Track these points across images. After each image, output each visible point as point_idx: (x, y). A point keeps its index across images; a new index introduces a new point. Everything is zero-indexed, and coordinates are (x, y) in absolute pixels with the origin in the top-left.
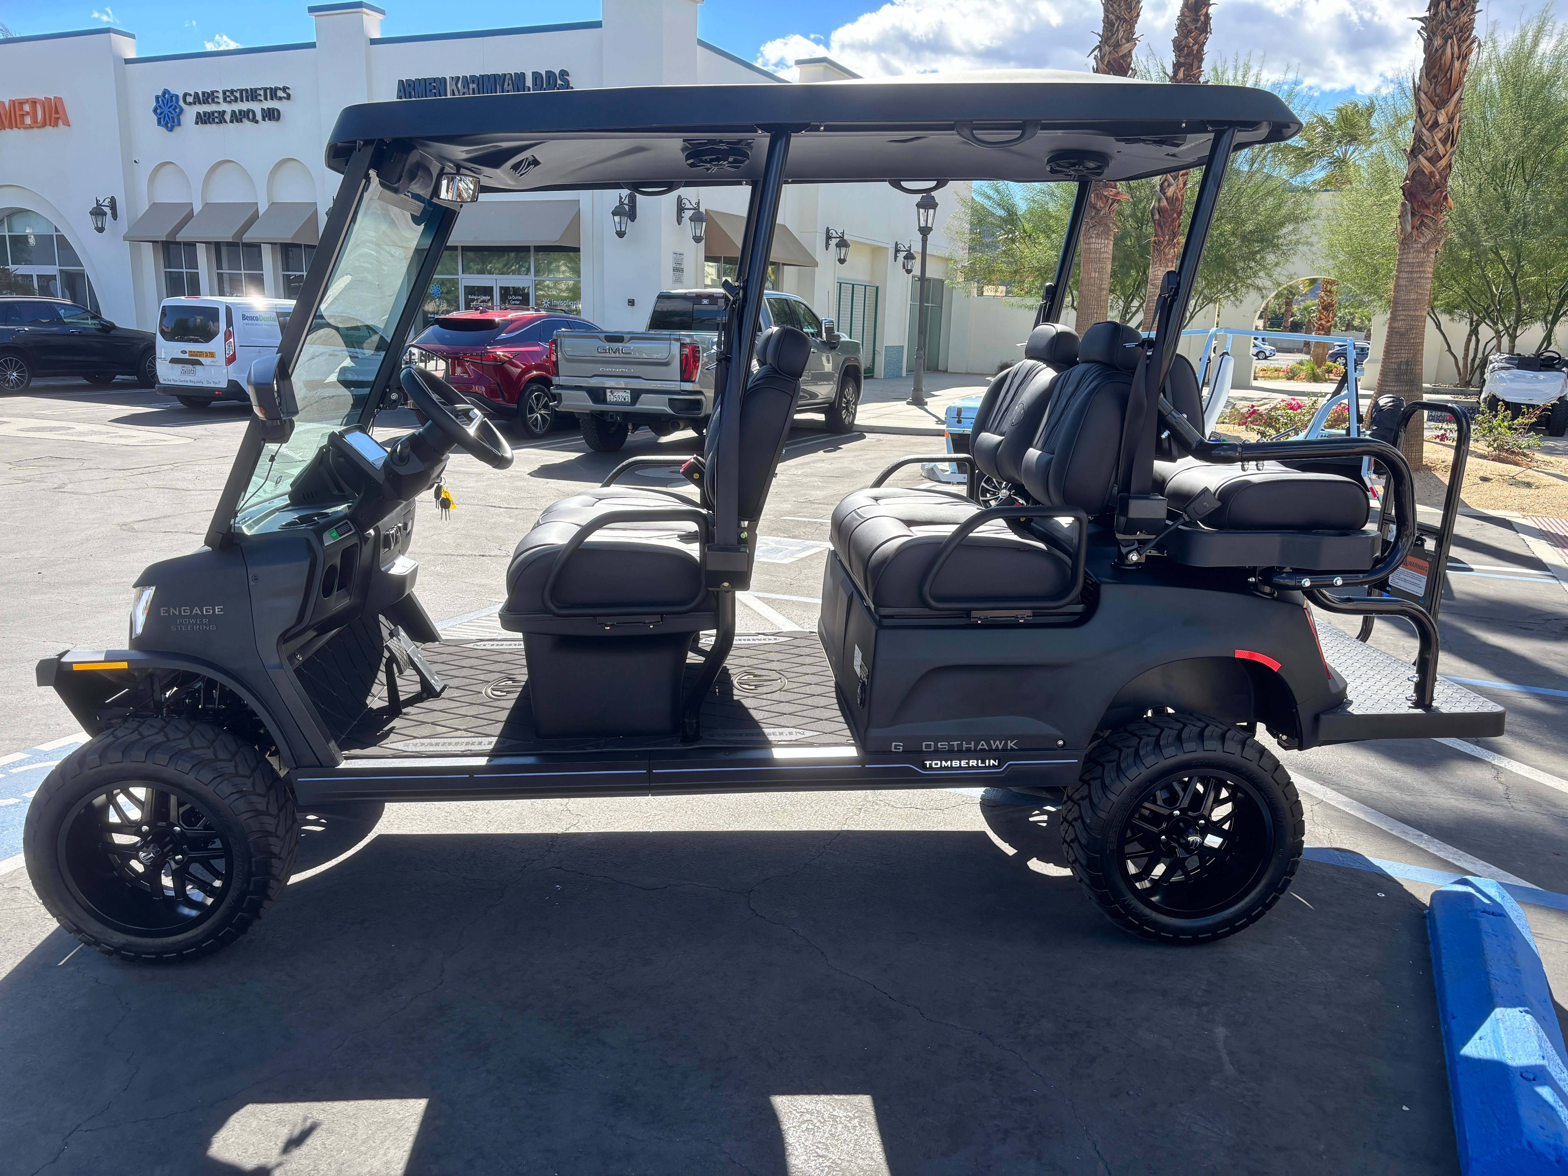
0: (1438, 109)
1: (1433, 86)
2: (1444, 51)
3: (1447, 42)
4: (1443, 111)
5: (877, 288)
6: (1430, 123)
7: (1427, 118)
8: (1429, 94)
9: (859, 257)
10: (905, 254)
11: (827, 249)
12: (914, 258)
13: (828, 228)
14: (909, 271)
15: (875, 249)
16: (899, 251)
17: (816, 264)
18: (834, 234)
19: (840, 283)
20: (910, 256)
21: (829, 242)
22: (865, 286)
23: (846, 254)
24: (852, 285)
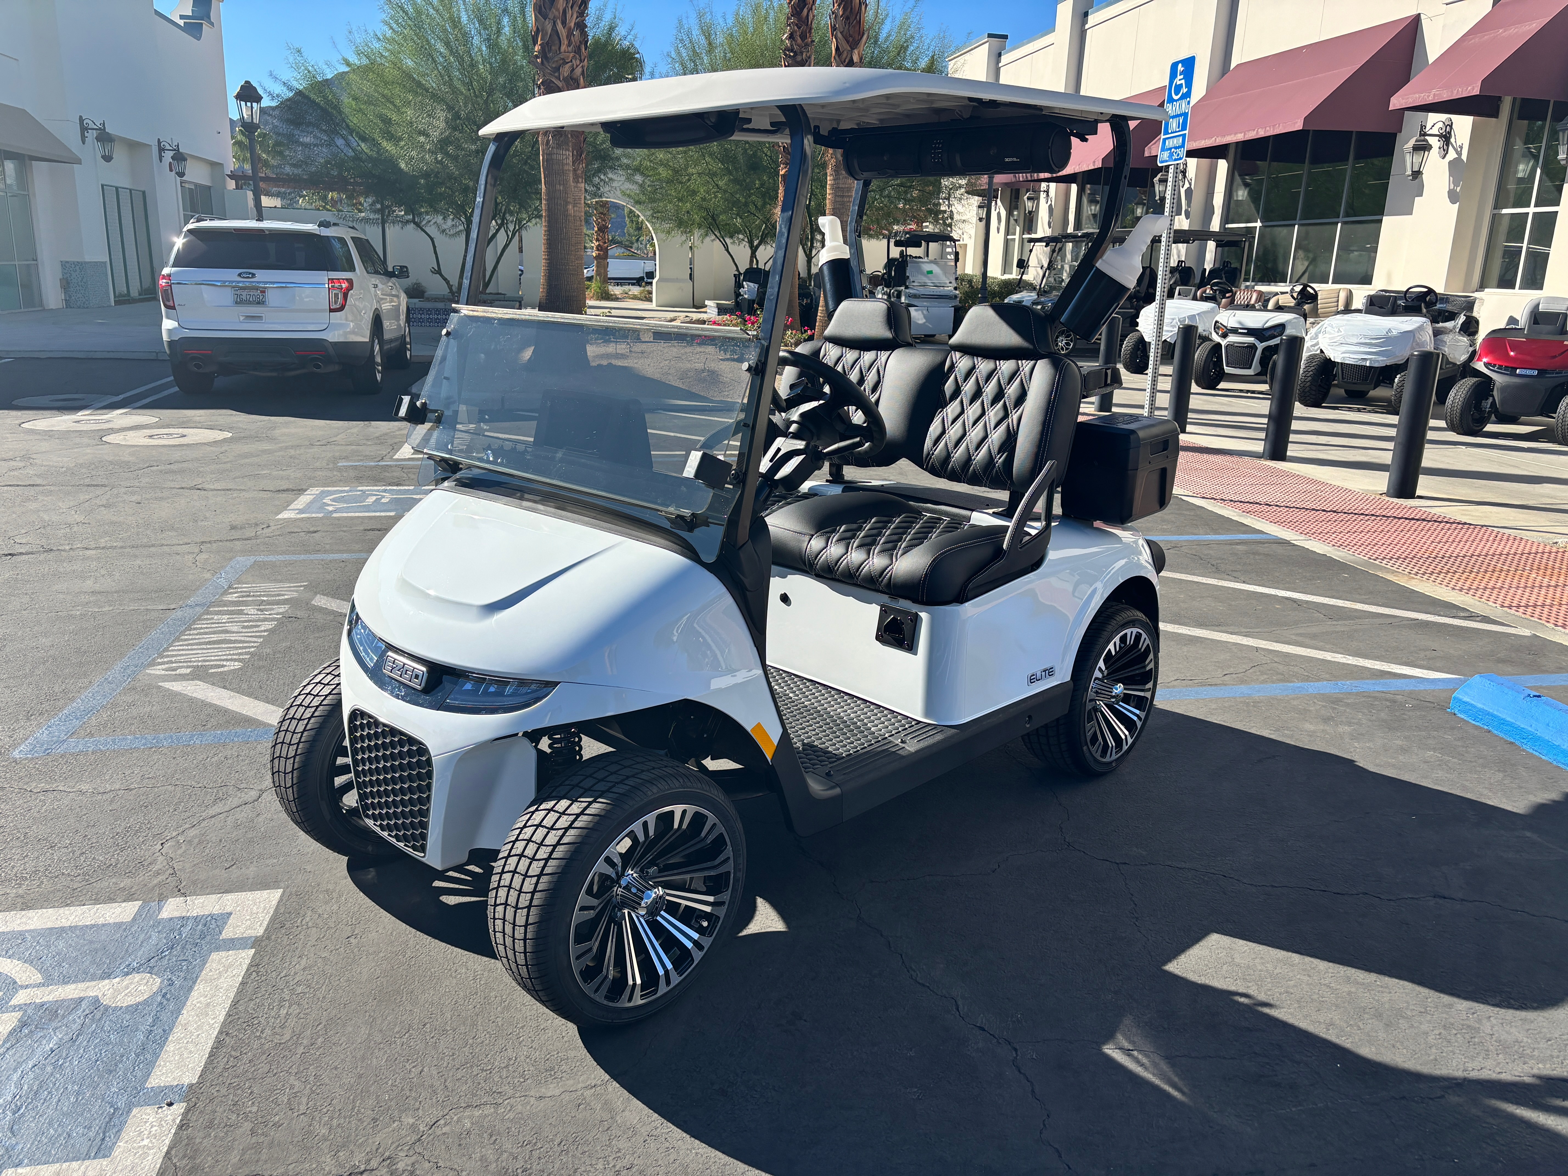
1: (847, 27)
5: (144, 192)
8: (845, 33)
9: (120, 155)
10: (172, 153)
11: (84, 143)
12: (185, 160)
13: (81, 117)
14: (181, 174)
15: (133, 146)
16: (164, 150)
17: (79, 162)
18: (92, 126)
19: (102, 186)
20: (179, 157)
21: (86, 134)
22: (131, 190)
23: (112, 151)
24: (117, 188)
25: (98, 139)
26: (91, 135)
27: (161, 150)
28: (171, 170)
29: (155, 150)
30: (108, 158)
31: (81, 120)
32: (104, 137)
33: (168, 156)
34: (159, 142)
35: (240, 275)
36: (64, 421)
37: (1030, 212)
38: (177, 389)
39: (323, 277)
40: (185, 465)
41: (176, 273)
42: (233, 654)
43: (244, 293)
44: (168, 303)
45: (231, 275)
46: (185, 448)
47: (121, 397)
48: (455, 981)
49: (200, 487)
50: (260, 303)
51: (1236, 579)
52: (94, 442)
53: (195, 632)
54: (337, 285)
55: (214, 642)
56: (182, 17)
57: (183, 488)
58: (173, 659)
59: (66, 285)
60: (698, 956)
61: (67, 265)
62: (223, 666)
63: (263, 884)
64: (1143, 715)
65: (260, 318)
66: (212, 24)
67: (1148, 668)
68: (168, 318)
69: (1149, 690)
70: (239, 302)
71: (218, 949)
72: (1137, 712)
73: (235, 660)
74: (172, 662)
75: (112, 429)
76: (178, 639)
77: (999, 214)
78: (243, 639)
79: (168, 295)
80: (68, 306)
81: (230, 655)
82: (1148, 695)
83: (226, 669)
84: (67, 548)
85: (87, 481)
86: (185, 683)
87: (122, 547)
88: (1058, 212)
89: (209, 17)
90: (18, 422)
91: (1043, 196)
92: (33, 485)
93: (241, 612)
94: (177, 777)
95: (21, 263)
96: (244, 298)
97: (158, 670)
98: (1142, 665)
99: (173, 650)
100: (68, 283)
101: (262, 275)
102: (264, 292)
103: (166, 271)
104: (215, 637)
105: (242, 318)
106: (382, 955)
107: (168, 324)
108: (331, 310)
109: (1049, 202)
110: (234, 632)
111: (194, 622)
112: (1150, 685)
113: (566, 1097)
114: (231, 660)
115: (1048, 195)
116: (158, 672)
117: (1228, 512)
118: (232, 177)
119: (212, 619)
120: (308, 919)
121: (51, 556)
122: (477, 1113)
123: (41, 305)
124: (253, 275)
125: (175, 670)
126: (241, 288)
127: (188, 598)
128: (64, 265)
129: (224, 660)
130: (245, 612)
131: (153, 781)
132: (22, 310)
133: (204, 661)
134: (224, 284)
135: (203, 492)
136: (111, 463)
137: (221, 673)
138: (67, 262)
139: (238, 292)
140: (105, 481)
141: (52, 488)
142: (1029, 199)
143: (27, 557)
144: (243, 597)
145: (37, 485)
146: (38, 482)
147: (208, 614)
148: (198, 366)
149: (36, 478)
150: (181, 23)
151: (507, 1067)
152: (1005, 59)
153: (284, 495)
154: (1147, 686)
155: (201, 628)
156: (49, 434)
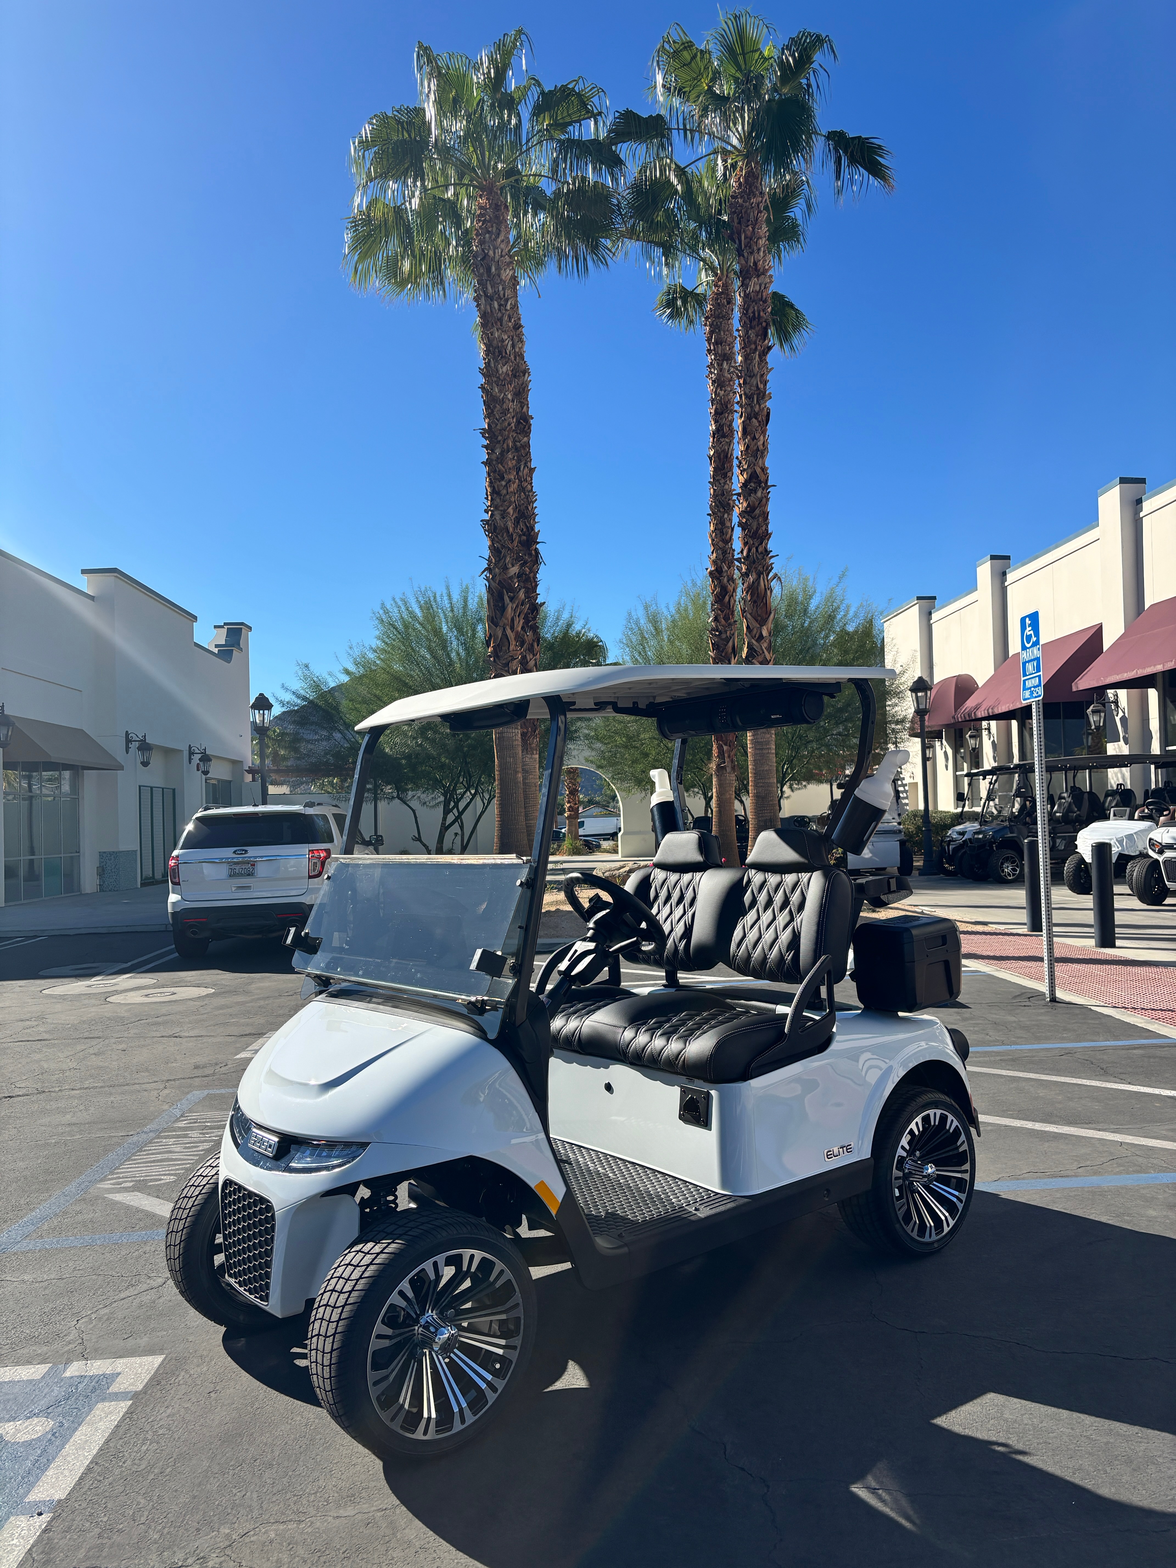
0: (761, 625)
1: (755, 608)
2: (759, 583)
3: (760, 577)
4: (765, 627)
5: (174, 790)
6: (757, 636)
7: (755, 631)
8: (753, 614)
9: (156, 760)
10: (199, 756)
11: (127, 753)
12: (210, 760)
13: (127, 732)
14: (206, 773)
15: (168, 752)
16: (193, 753)
17: (121, 768)
18: (135, 738)
19: (140, 787)
20: (206, 758)
21: (130, 746)
22: (163, 789)
23: (149, 758)
24: (152, 788)
25: (139, 749)
26: (134, 746)
27: (191, 753)
28: (198, 770)
29: (186, 754)
30: (145, 764)
31: (127, 734)
32: (145, 747)
33: (196, 758)
34: (190, 747)
35: (235, 852)
36: (79, 986)
37: (974, 749)
38: (177, 954)
39: (304, 849)
40: (168, 1017)
41: (183, 854)
42: (172, 1170)
43: (237, 867)
44: (174, 880)
45: (227, 853)
46: (172, 1003)
47: (130, 964)
48: (289, 1427)
49: (177, 1035)
50: (250, 874)
51: (1122, 1081)
52: (99, 1002)
53: (145, 1153)
54: (316, 855)
55: (158, 1161)
56: (217, 646)
57: (163, 1037)
58: (121, 1176)
59: (101, 872)
60: (492, 1397)
61: (105, 855)
62: (161, 1180)
63: (150, 1351)
64: (963, 1197)
65: (249, 887)
66: (241, 650)
67: (961, 1150)
68: (173, 893)
69: (966, 1171)
70: (233, 875)
71: (104, 1400)
72: (957, 1193)
73: (172, 1175)
74: (119, 1178)
75: (116, 991)
76: (129, 1159)
77: (945, 753)
78: (182, 1157)
79: (175, 871)
80: (102, 890)
81: (169, 1170)
82: (967, 1176)
83: (162, 1182)
84: (57, 1089)
85: (86, 1035)
86: (125, 1195)
87: (101, 1087)
88: (1002, 748)
89: (239, 645)
90: (40, 989)
91: (985, 733)
92: (41, 1040)
93: (186, 1136)
94: (102, 1268)
95: (65, 855)
96: (237, 872)
97: (107, 1185)
98: (953, 1147)
99: (123, 1168)
100: (103, 870)
101: (253, 852)
102: (254, 865)
103: (175, 853)
104: (159, 1157)
105: (233, 889)
106: (234, 1406)
107: (173, 898)
108: (310, 877)
109: (992, 739)
110: (176, 1152)
111: (146, 1145)
112: (967, 1166)
113: (359, 1517)
114: (169, 1175)
115: (990, 732)
116: (106, 1186)
117: (1136, 1019)
118: (248, 772)
119: (161, 1142)
120: (180, 1378)
121: (42, 1096)
122: (281, 1527)
123: (79, 890)
124: (246, 851)
125: (121, 1184)
126: (236, 863)
127: (145, 1126)
128: (102, 854)
129: (162, 1175)
130: (190, 1135)
131: (82, 1272)
132: (63, 895)
133: (146, 1176)
134: (221, 861)
135: (178, 1039)
136: (109, 1019)
137: (158, 1185)
138: (105, 852)
139: (233, 867)
140: (100, 1034)
141: (56, 1042)
142: (971, 737)
143: (22, 1098)
144: (191, 1123)
145: (44, 1040)
146: (45, 1038)
147: (158, 1138)
148: (194, 933)
149: (44, 1034)
150: (216, 651)
151: (316, 1493)
152: (935, 616)
153: (246, 1039)
154: (964, 1168)
155: (150, 1150)
156: (63, 998)
